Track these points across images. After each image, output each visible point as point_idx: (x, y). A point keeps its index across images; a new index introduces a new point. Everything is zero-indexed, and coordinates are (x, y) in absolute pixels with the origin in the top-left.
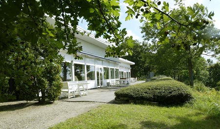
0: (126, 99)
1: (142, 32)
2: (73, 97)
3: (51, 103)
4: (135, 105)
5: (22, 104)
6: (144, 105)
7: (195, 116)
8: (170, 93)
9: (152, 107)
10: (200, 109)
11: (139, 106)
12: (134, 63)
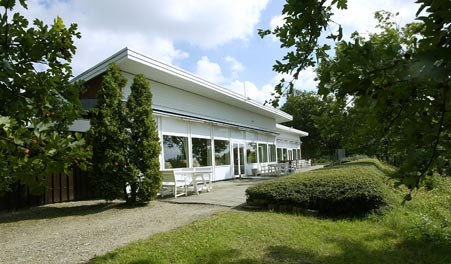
0: (263, 201)
1: (316, 80)
2: (184, 196)
3: (143, 205)
4: (275, 215)
5: (102, 204)
6: (292, 214)
7: (380, 239)
8: (343, 193)
9: (305, 220)
10: (394, 227)
11: (281, 217)
12: (307, 134)
